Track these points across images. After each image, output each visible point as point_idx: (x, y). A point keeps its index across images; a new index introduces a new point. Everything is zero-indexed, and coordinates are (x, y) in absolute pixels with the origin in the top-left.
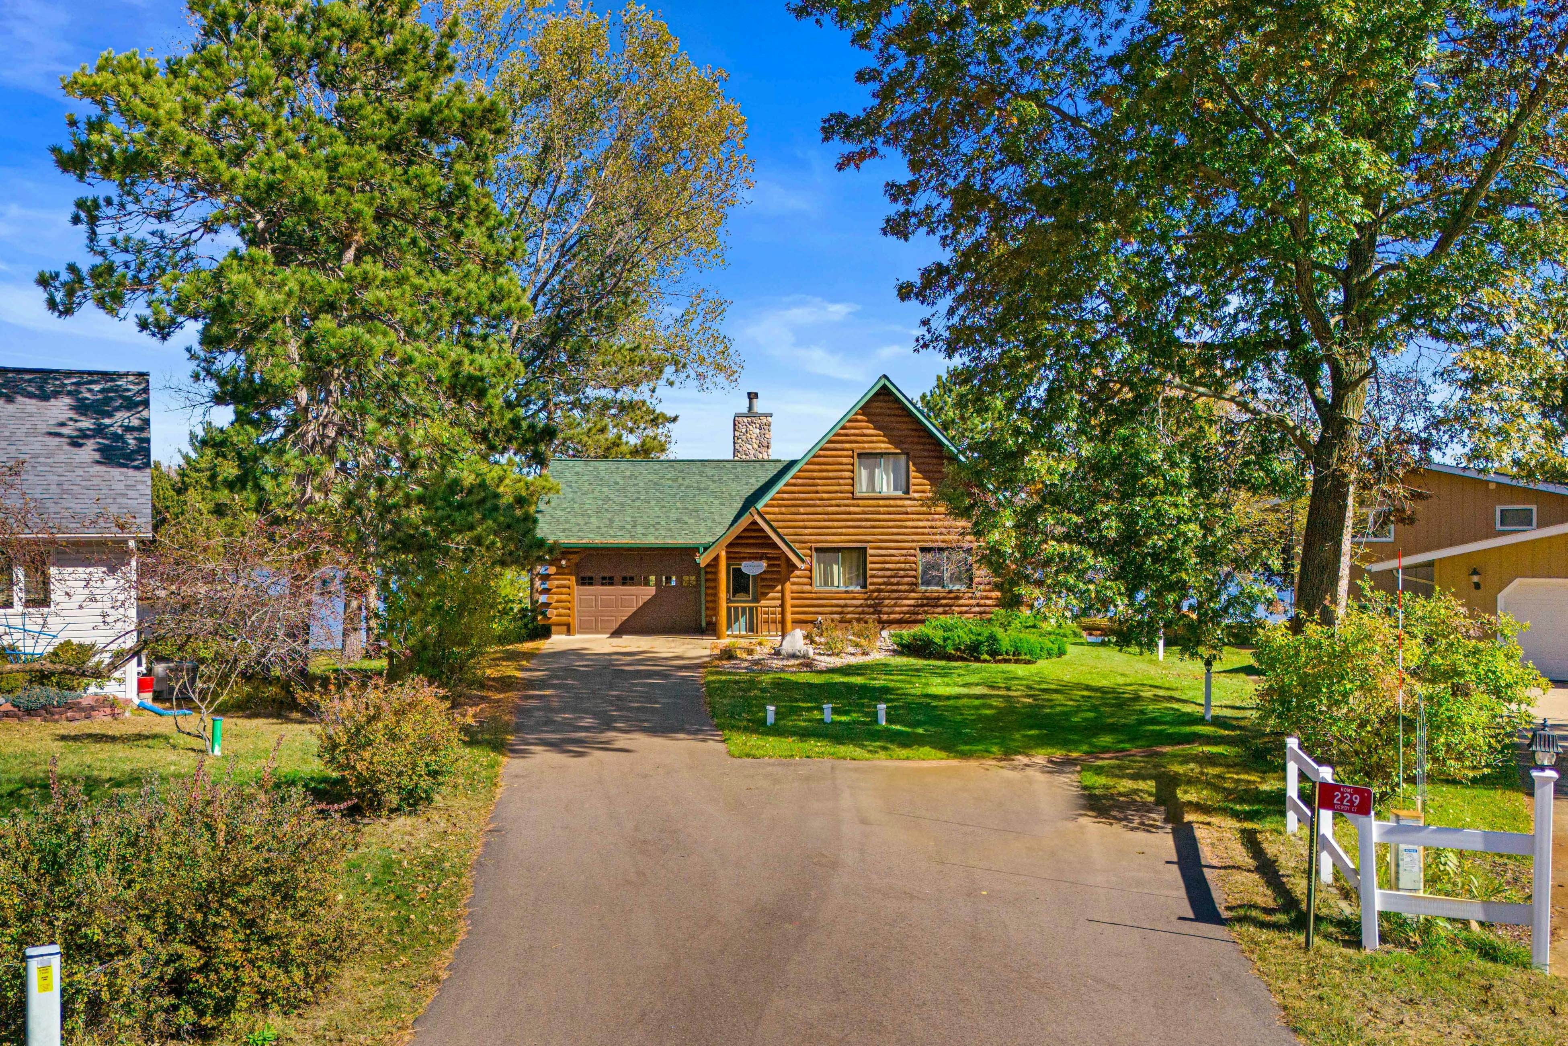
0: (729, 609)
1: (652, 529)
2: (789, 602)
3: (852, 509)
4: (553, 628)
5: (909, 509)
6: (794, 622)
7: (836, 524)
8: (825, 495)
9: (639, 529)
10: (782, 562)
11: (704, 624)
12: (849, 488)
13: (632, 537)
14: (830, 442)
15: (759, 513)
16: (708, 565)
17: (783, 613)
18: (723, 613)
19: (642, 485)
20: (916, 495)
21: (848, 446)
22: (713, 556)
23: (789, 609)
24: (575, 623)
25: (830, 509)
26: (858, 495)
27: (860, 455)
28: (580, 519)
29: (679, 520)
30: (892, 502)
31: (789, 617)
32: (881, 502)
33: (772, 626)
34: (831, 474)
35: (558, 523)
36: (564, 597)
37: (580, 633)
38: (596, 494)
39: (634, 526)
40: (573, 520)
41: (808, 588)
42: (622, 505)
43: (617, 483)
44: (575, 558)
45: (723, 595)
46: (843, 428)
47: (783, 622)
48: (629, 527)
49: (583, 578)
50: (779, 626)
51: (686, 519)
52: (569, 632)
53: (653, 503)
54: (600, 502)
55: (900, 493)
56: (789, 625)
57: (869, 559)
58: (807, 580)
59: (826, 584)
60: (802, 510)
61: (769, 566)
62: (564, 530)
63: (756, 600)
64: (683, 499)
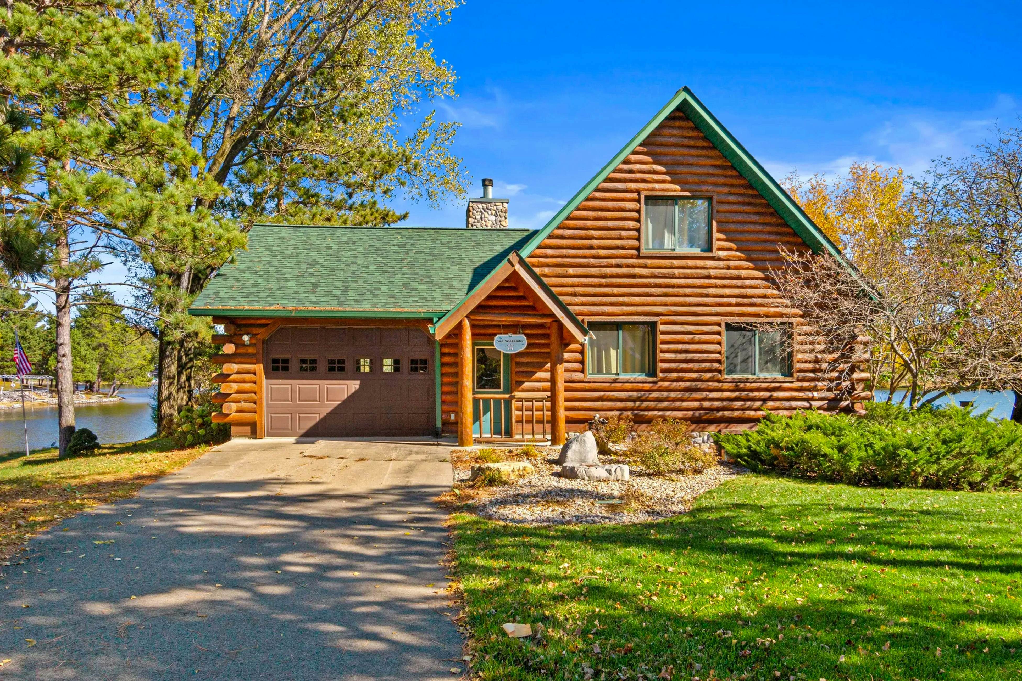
0: (476, 402)
1: (368, 296)
2: (562, 395)
3: (637, 271)
4: (233, 429)
5: (713, 272)
6: (569, 421)
7: (616, 290)
8: (603, 252)
9: (352, 295)
10: (554, 331)
11: (439, 424)
12: (635, 243)
13: (340, 304)
14: (608, 180)
15: (522, 262)
16: (449, 336)
17: (553, 409)
18: (469, 408)
19: (361, 249)
20: (721, 254)
21: (633, 186)
22: (453, 323)
23: (562, 404)
24: (264, 422)
25: (608, 271)
26: (643, 252)
27: (647, 198)
28: (273, 284)
29: (405, 286)
30: (690, 263)
31: (562, 414)
32: (676, 262)
33: (538, 427)
34: (610, 224)
35: (244, 286)
36: (247, 386)
37: (270, 435)
38: (301, 258)
39: (345, 291)
40: (263, 284)
41: (579, 376)
42: (333, 270)
43: (330, 248)
44: (263, 333)
45: (468, 382)
46: (626, 162)
47: (554, 421)
48: (338, 292)
49: (275, 361)
50: (548, 427)
51: (415, 285)
52: (254, 434)
53: (372, 268)
54: (304, 266)
55: (696, 251)
56: (562, 425)
57: (660, 337)
58: (577, 366)
59: (600, 371)
60: (571, 271)
61: (530, 345)
62: (248, 296)
63: (509, 390)
64: (411, 265)
